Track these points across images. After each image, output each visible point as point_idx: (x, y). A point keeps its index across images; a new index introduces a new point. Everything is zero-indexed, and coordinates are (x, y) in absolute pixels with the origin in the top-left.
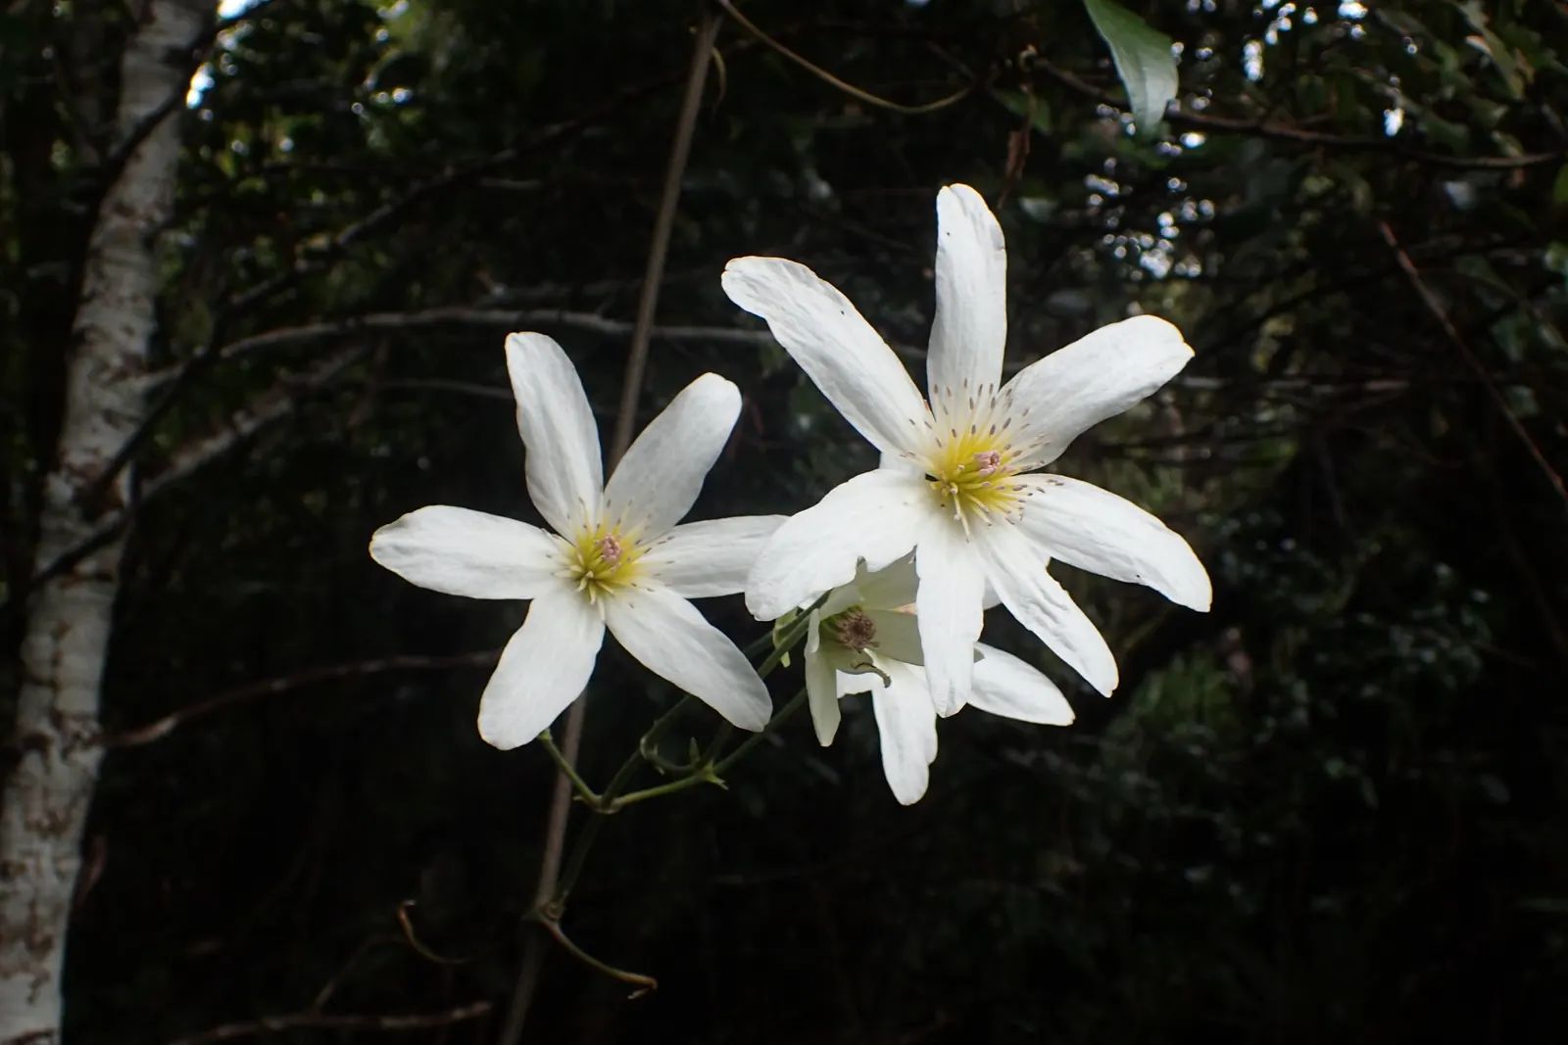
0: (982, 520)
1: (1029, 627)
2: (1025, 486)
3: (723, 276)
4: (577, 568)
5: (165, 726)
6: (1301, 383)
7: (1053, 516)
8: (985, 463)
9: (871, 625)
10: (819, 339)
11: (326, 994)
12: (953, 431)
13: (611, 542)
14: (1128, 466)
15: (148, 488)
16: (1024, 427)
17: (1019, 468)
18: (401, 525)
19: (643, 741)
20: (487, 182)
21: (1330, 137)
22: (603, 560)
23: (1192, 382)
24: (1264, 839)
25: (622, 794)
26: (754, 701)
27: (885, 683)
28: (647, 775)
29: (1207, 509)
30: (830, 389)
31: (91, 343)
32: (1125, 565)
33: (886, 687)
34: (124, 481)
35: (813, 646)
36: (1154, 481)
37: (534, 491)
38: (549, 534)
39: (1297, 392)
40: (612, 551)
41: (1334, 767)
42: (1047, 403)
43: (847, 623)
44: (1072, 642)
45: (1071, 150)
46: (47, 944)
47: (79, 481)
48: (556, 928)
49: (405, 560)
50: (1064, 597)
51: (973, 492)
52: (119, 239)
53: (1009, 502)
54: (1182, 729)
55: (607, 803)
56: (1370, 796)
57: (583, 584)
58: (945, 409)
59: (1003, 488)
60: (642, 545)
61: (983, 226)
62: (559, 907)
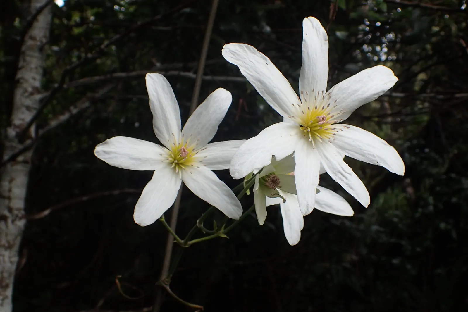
0: (319, 141)
1: (337, 181)
2: (335, 129)
3: (222, 50)
4: (171, 159)
5: (47, 212)
6: (432, 95)
7: (347, 140)
8: (321, 120)
9: (278, 180)
10: (258, 73)
11: (101, 303)
12: (308, 108)
13: (184, 150)
14: (373, 124)
15: (41, 132)
16: (335, 107)
17: (333, 122)
18: (106, 143)
19: (198, 221)
20: (154, 28)
21: (444, 8)
22: (181, 156)
23: (394, 94)
24: (418, 249)
25: (191, 240)
26: (235, 208)
27: (283, 201)
28: (199, 234)
29: (399, 139)
30: (262, 92)
31: (22, 83)
32: (373, 158)
33: (284, 203)
34: (33, 129)
35: (256, 188)
36: (381, 129)
37: (156, 131)
38: (161, 147)
39: (431, 98)
40: (184, 153)
41: (443, 225)
42: (344, 98)
43: (269, 179)
44: (353, 187)
45: (353, 15)
46: (7, 286)
47: (18, 130)
48: (168, 288)
49: (107, 156)
50: (350, 170)
51: (315, 131)
52: (31, 48)
53: (331, 134)
54: (391, 212)
55: (186, 243)
56: (454, 235)
57: (174, 165)
58: (305, 100)
59: (327, 129)
60: (195, 151)
61: (320, 33)
62: (169, 280)
